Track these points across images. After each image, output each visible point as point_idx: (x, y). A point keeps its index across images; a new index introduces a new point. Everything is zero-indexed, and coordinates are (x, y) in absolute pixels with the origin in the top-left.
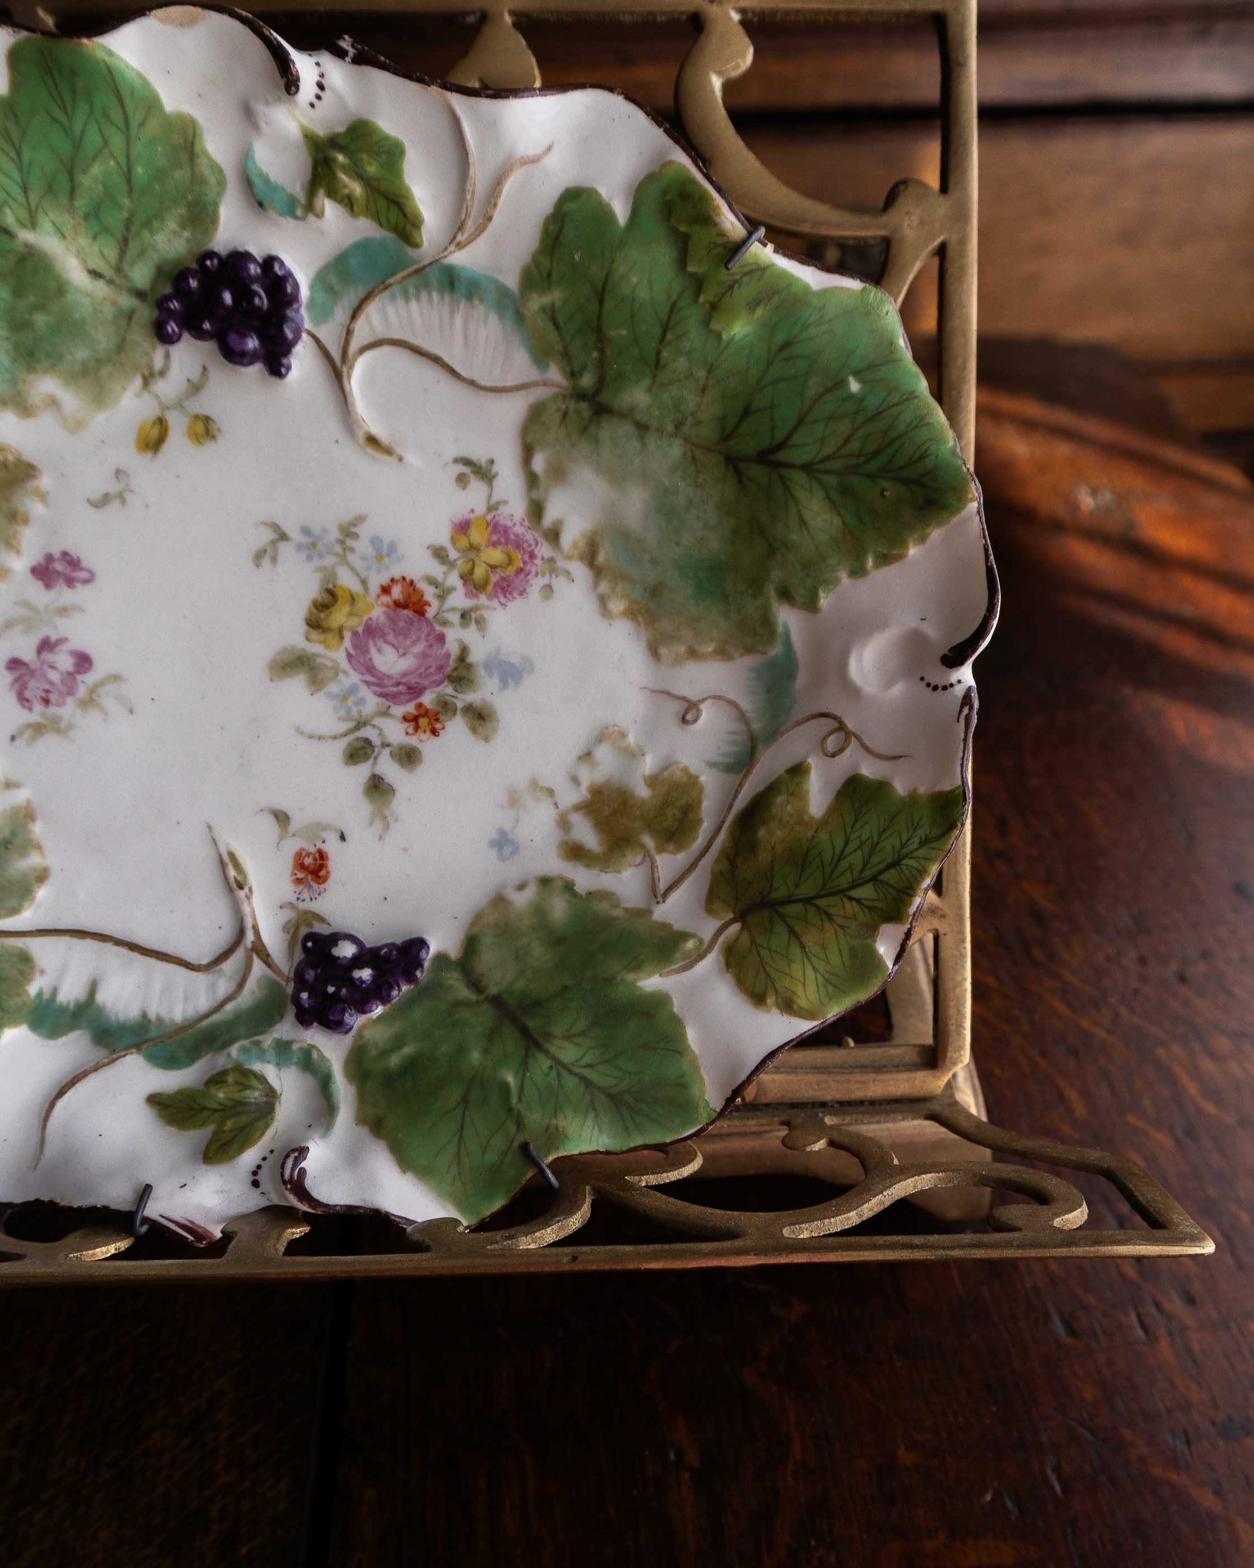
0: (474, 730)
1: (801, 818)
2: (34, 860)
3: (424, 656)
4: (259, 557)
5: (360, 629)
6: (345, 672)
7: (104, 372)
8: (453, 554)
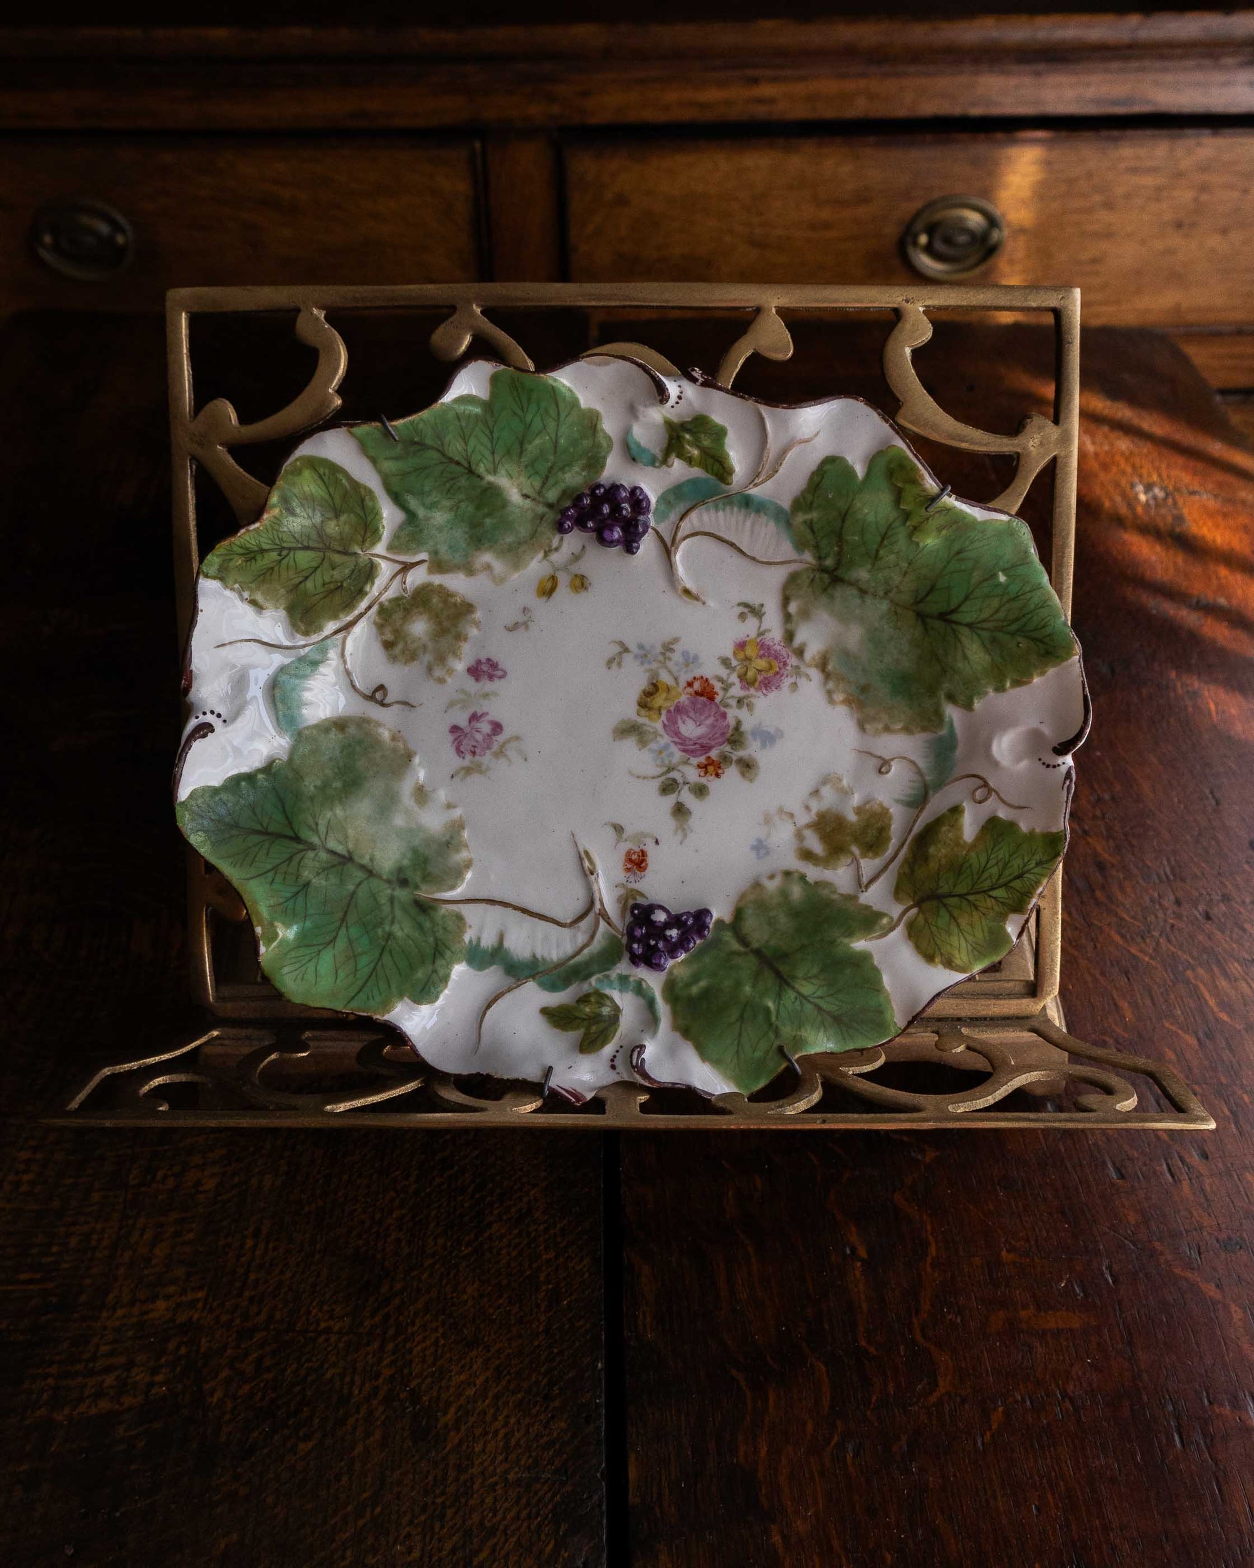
0: (743, 775)
1: (958, 841)
2: (464, 855)
3: (713, 726)
4: (610, 662)
5: (672, 709)
6: (661, 736)
7: (521, 549)
8: (734, 663)
